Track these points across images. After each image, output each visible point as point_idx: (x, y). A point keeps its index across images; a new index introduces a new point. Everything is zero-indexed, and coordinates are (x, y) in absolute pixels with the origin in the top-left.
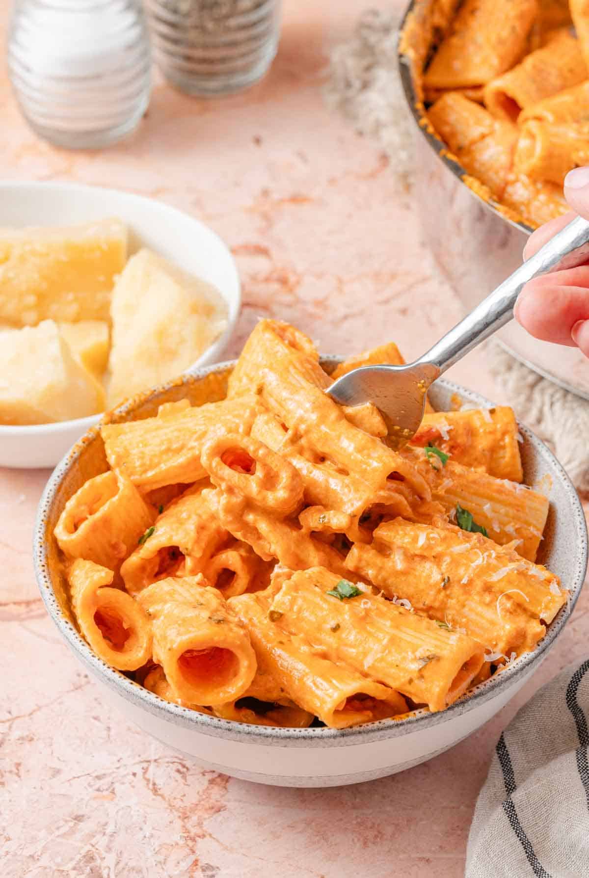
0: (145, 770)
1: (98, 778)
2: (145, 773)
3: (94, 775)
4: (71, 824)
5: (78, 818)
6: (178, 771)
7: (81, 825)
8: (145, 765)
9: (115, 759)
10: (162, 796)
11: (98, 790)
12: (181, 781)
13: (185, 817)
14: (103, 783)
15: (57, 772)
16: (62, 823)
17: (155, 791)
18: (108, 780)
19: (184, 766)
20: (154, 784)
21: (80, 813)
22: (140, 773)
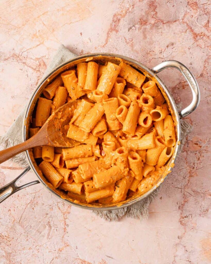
0: (58, 204)
1: (50, 206)
2: (58, 205)
3: (49, 205)
4: (46, 215)
5: (47, 214)
6: (63, 204)
7: (48, 215)
8: (58, 203)
9: (53, 202)
10: (60, 210)
11: (50, 208)
12: (63, 207)
13: (64, 214)
14: (51, 207)
15: (43, 204)
16: (44, 215)
17: (59, 209)
18: (51, 206)
19: (64, 203)
20: (59, 207)
21: (47, 213)
22: (57, 204)
